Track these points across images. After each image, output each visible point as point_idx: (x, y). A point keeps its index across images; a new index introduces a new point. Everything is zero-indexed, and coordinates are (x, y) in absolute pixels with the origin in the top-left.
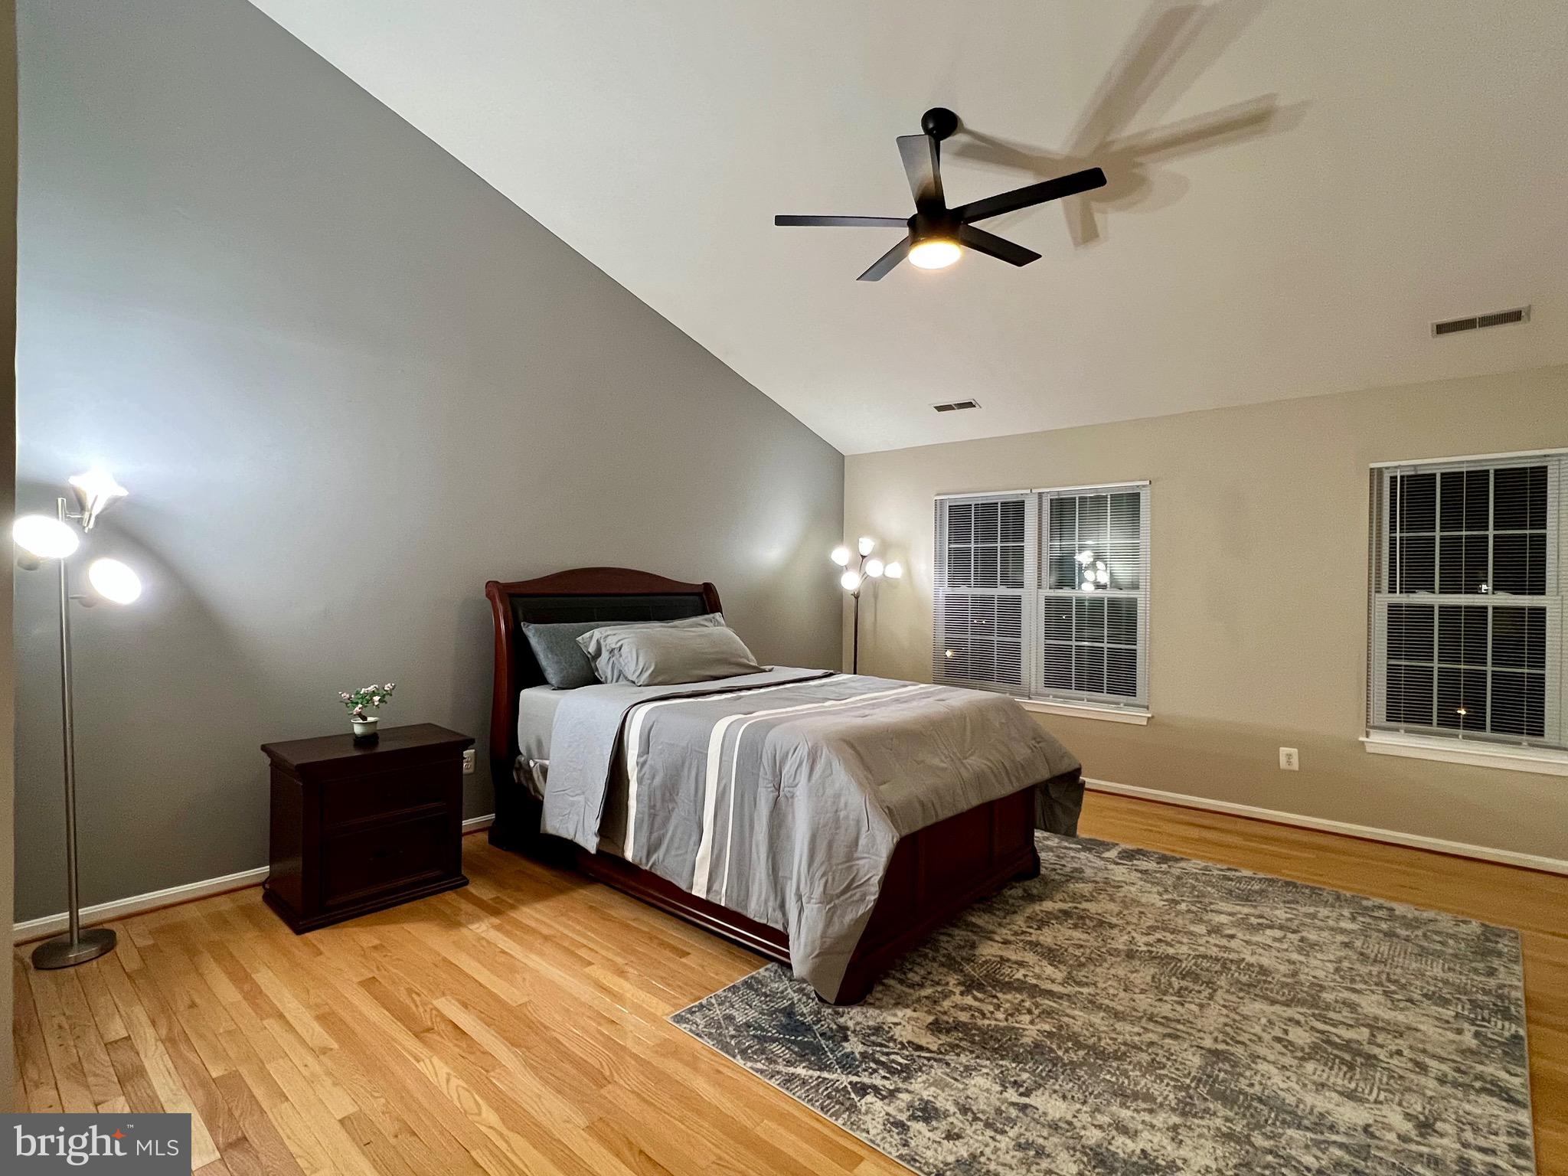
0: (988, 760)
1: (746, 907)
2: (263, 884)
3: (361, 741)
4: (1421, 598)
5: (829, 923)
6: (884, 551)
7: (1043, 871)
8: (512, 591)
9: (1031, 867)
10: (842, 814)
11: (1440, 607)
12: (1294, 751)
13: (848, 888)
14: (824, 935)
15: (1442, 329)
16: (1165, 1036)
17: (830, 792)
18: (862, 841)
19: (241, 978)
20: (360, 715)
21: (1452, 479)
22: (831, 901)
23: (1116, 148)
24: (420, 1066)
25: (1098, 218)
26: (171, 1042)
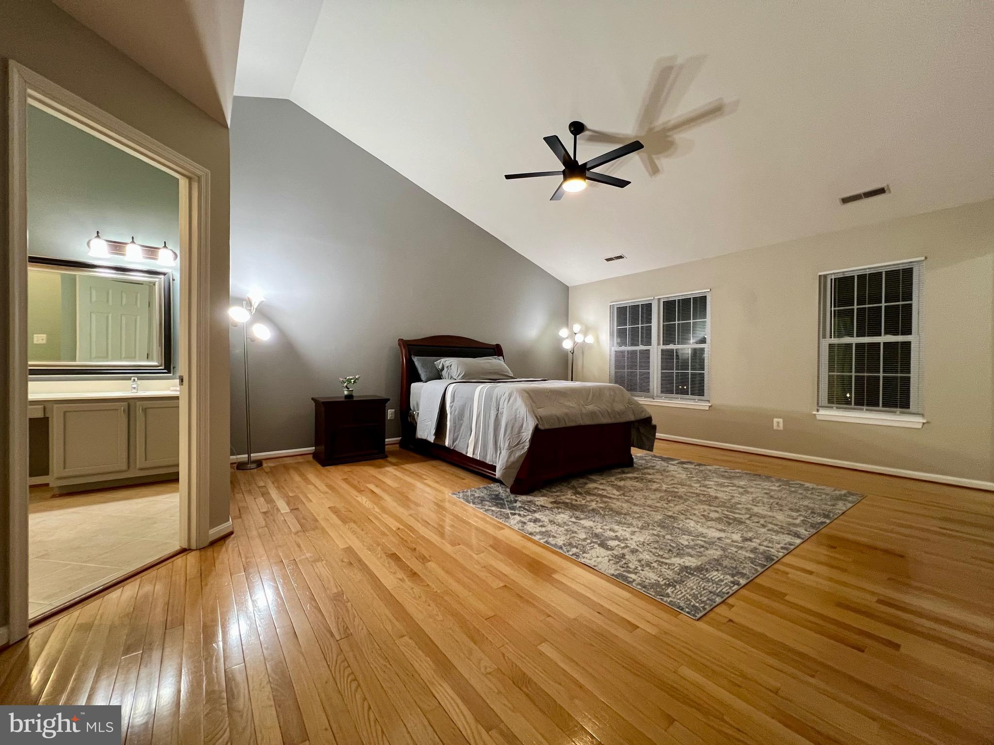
0: (599, 407)
1: (486, 459)
2: (313, 453)
3: (346, 397)
4: (847, 340)
5: (509, 457)
6: (586, 331)
7: (635, 465)
8: (408, 343)
9: (628, 463)
10: (518, 416)
11: (856, 344)
12: (781, 420)
13: (518, 444)
14: (507, 461)
15: (845, 201)
16: (651, 511)
17: (514, 408)
18: (524, 426)
19: (302, 475)
20: (346, 387)
21: (862, 277)
22: (511, 449)
23: (656, 130)
24: (357, 498)
25: (657, 161)
26: (278, 488)
